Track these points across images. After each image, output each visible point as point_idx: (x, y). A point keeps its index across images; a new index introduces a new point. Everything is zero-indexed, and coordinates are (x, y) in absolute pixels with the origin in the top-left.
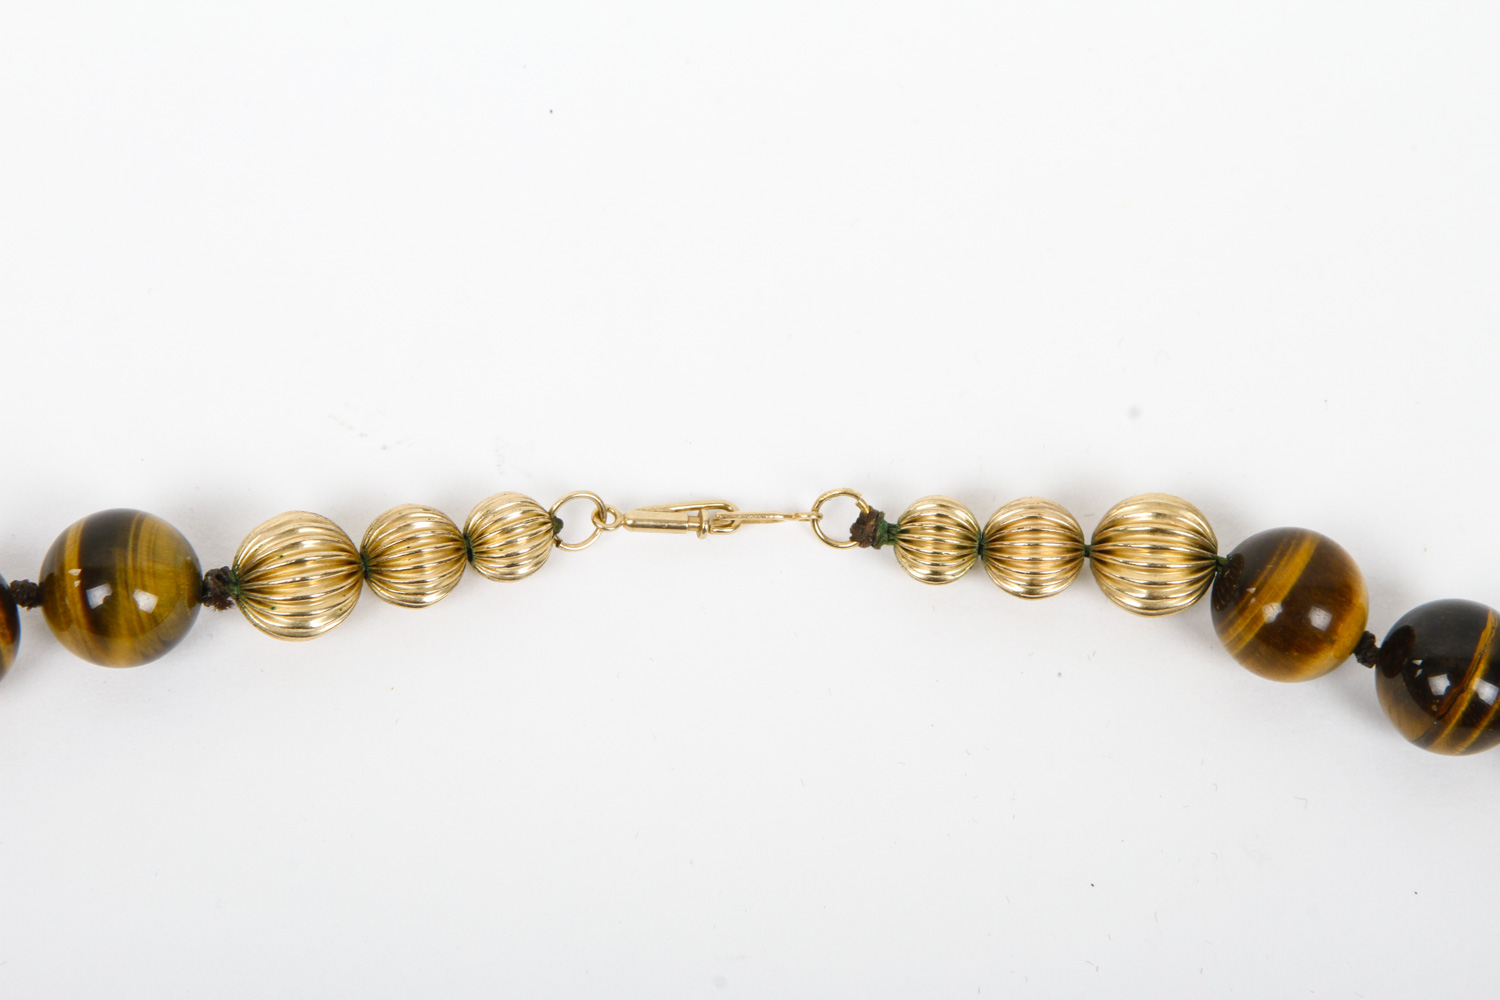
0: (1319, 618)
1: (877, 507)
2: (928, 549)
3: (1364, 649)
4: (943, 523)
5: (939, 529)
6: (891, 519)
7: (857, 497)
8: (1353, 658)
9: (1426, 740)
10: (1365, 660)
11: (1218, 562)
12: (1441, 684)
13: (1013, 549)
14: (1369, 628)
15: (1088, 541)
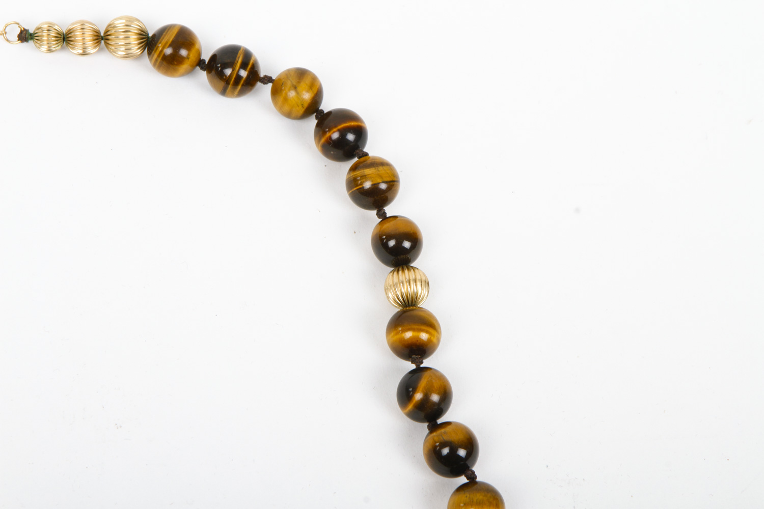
0: (183, 52)
1: (26, 28)
2: (45, 38)
3: (201, 63)
4: (50, 28)
5: (48, 30)
6: (31, 31)
7: (18, 24)
8: (198, 68)
9: (223, 92)
10: (202, 68)
11: (148, 37)
12: (228, 72)
13: (76, 36)
14: (202, 58)
15: (102, 34)
